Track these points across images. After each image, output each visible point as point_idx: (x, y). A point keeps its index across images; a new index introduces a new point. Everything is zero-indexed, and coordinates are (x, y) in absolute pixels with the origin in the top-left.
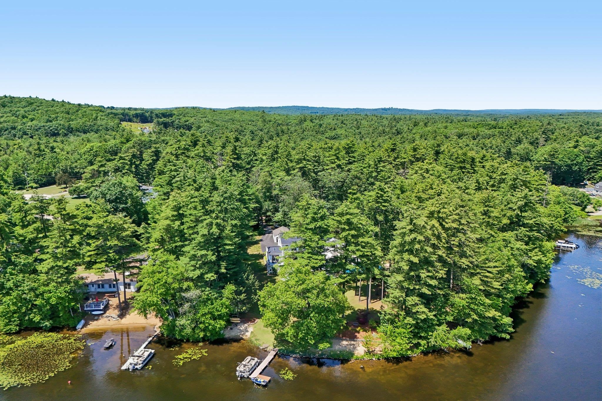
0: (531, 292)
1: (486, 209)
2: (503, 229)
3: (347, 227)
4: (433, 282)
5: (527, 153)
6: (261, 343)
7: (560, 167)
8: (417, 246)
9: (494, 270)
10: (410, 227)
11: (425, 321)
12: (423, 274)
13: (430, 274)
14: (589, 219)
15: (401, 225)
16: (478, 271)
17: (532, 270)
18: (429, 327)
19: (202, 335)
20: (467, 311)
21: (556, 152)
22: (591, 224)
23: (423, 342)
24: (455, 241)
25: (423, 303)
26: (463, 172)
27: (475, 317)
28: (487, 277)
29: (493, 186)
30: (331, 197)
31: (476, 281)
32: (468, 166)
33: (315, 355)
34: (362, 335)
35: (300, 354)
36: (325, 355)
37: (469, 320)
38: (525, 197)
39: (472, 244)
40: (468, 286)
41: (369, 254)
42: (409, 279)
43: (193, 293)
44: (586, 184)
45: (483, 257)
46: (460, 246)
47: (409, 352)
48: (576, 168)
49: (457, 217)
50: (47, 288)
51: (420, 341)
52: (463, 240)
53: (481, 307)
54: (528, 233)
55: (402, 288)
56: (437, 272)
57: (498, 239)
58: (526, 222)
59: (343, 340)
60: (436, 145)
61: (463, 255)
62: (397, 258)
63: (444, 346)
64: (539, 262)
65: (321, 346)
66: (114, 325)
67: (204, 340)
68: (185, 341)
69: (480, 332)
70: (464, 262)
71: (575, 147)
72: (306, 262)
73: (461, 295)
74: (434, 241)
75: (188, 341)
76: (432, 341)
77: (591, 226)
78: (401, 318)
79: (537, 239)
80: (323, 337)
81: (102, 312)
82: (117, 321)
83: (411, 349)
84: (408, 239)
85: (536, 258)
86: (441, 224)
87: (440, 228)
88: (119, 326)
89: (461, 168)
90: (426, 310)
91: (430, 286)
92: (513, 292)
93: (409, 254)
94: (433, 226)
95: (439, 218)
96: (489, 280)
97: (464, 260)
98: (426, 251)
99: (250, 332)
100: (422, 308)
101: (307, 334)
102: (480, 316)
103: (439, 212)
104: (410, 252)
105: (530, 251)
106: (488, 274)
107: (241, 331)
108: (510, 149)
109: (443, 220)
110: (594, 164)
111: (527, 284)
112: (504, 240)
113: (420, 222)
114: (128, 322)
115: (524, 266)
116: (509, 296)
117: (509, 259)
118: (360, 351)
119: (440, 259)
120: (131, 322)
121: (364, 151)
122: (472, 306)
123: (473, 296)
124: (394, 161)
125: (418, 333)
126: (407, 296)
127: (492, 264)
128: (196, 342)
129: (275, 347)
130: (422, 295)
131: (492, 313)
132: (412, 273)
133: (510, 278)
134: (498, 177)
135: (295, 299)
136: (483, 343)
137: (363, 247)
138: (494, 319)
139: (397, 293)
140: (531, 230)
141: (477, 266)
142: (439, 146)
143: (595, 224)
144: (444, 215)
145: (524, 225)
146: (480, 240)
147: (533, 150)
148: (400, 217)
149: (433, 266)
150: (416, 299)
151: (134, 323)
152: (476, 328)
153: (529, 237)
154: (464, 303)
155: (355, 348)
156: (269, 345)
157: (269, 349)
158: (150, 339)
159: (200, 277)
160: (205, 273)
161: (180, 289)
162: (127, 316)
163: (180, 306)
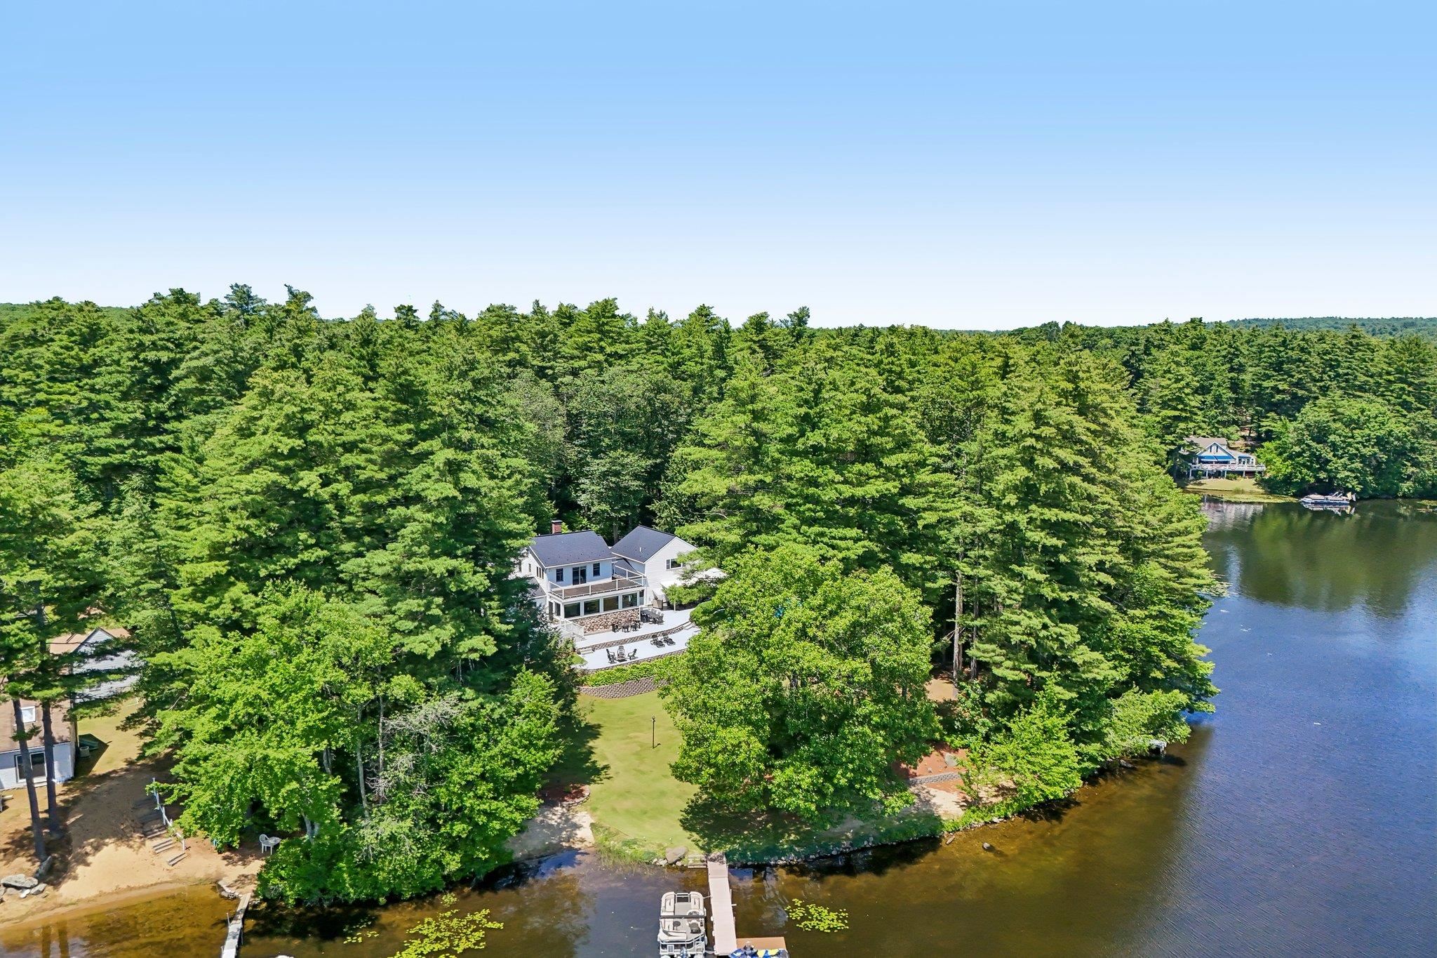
4: (1104, 578)
6: (652, 848)
18: (1094, 703)
19: (453, 863)
27: (1169, 663)
33: (839, 844)
35: (798, 854)
36: (866, 837)
37: (1159, 674)
43: (428, 714)
45: (1164, 511)
65: (894, 803)
66: (27, 915)
67: (451, 884)
68: (382, 900)
75: (394, 899)
82: (39, 898)
88: (50, 915)
90: (1100, 656)
99: (587, 825)
100: (1086, 653)
107: (557, 830)
114: (93, 893)
120: (107, 889)
122: (1163, 636)
127: (1179, 525)
128: (426, 896)
129: (713, 852)
149: (1093, 536)
151: (118, 891)
156: (688, 848)
157: (695, 856)
158: (235, 927)
159: (446, 652)
160: (459, 638)
161: (372, 711)
162: (80, 870)
163: (371, 772)
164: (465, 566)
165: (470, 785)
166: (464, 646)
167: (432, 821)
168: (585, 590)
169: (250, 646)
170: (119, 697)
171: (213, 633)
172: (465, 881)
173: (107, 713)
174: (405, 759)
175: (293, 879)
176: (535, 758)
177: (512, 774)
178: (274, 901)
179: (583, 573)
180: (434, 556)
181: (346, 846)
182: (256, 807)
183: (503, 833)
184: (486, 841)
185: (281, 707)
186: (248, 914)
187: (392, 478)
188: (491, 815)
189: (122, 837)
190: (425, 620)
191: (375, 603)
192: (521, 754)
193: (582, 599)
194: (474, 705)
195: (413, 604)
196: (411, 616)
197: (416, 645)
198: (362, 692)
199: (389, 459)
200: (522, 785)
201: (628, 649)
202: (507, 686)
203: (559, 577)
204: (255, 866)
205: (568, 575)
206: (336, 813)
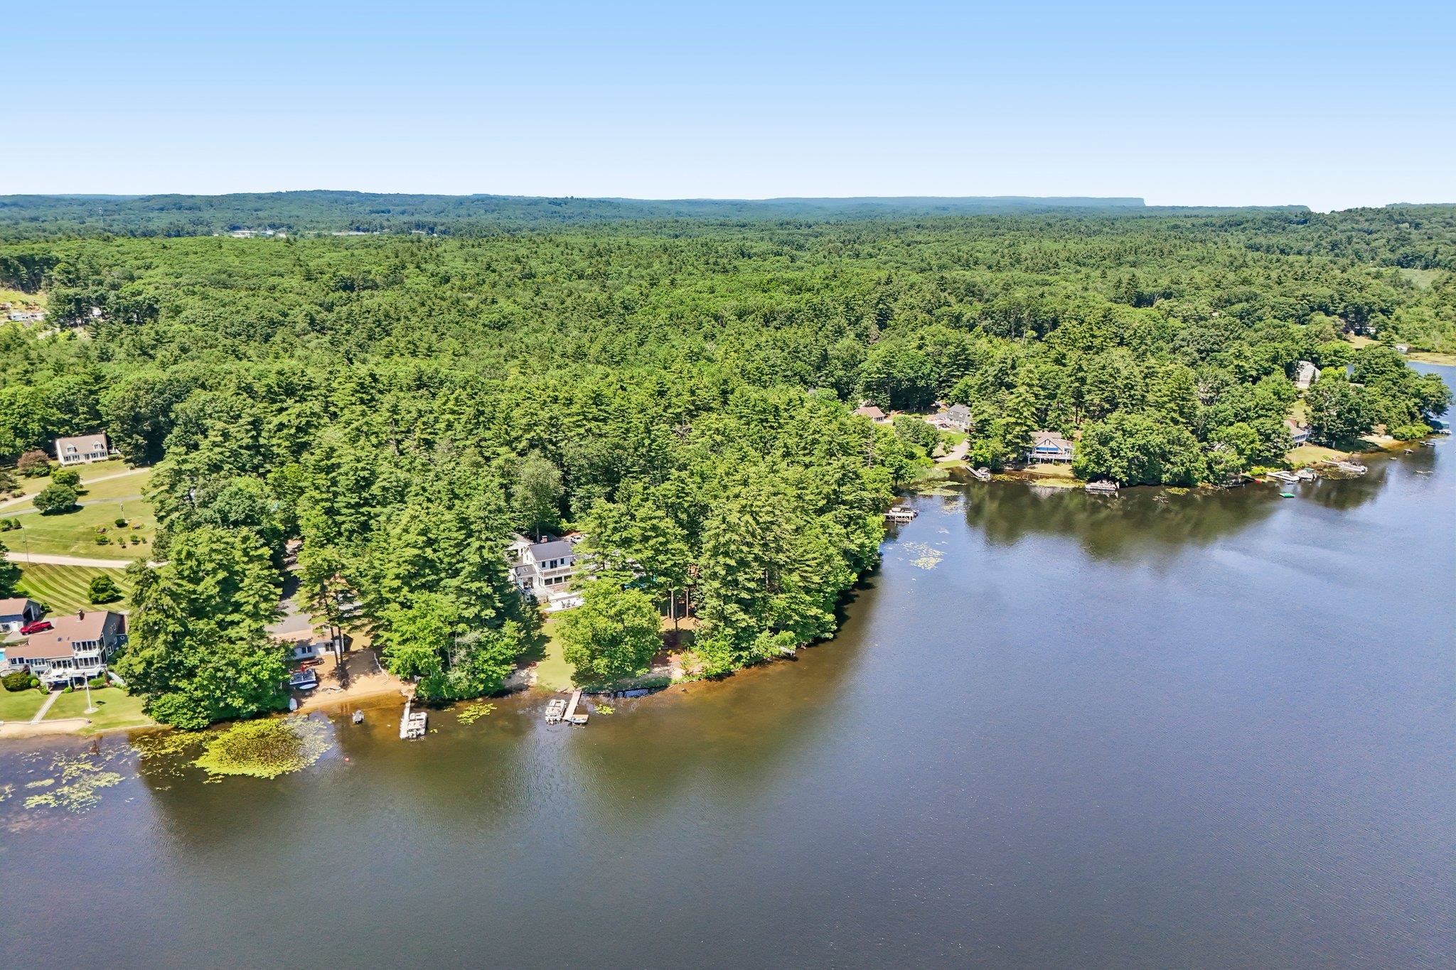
0: (855, 582)
1: (799, 492)
2: (820, 512)
3: (654, 534)
4: (752, 585)
5: (853, 355)
6: (556, 685)
7: (900, 381)
8: (733, 547)
9: (813, 563)
10: (724, 526)
11: (744, 629)
12: (741, 577)
13: (748, 576)
14: (937, 468)
15: (711, 524)
16: (797, 566)
17: (855, 555)
18: (750, 636)
19: (481, 687)
20: (788, 612)
21: (893, 357)
22: (938, 476)
23: (744, 654)
24: (770, 536)
25: (742, 610)
26: (765, 428)
27: (797, 618)
28: (806, 571)
29: (805, 448)
30: (583, 480)
31: (795, 577)
32: (771, 418)
34: (675, 659)
37: (791, 622)
38: (843, 467)
39: (788, 536)
40: (787, 585)
41: (681, 562)
42: (725, 584)
43: (471, 637)
44: (938, 407)
45: (801, 550)
46: (776, 539)
47: (732, 666)
48: (921, 383)
49: (770, 509)
50: (251, 660)
51: (741, 653)
52: (778, 533)
53: (802, 606)
54: (848, 512)
55: (719, 596)
56: (755, 573)
57: (815, 526)
58: (845, 498)
59: (654, 667)
60: (721, 381)
61: (779, 550)
62: (712, 562)
63: (767, 656)
64: (862, 546)
65: (639, 673)
67: (481, 694)
68: (457, 698)
69: (802, 634)
70: (781, 558)
71: (920, 348)
72: (613, 581)
73: (780, 595)
74: (749, 539)
75: (461, 699)
76: (755, 650)
77: (937, 480)
78: (721, 629)
79: (860, 517)
80: (640, 663)
81: (315, 685)
83: (733, 662)
84: (722, 540)
85: (858, 541)
86: (755, 519)
87: (753, 523)
89: (762, 421)
90: (746, 617)
91: (748, 590)
92: (834, 585)
93: (725, 557)
94: (747, 522)
95: (752, 512)
96: (808, 575)
97: (781, 555)
98: (742, 551)
99: (536, 677)
100: (741, 615)
101: (624, 661)
102: (802, 616)
103: (752, 505)
104: (726, 554)
105: (852, 533)
106: (807, 568)
107: (523, 678)
108: (825, 350)
109: (757, 514)
110: (948, 374)
111: (851, 573)
112: (822, 526)
113: (733, 518)
114: (359, 693)
115: (846, 553)
116: (829, 590)
117: (827, 548)
118: (677, 674)
119: (757, 558)
121: (623, 403)
122: (793, 606)
123: (793, 594)
124: (665, 411)
125: (739, 644)
126: (725, 604)
127: (810, 556)
128: (472, 698)
129: (576, 687)
130: (740, 601)
131: (814, 611)
132: (729, 578)
133: (830, 569)
134: (810, 437)
135: (610, 623)
136: (807, 646)
137: (674, 555)
138: (816, 618)
139: (714, 602)
140: (852, 508)
141: (795, 560)
142: (725, 382)
143: (943, 476)
144: (758, 509)
145: (844, 503)
146: (798, 530)
147: (862, 350)
148: (709, 514)
149: (749, 567)
150: (735, 606)
152: (799, 630)
153: (850, 518)
154: (784, 604)
155: (670, 673)
156: (569, 685)
157: (571, 689)
158: (408, 705)
159: (477, 616)
160: (482, 610)
161: (453, 634)
162: (353, 685)
163: (453, 655)
164: (483, 584)
165: (486, 661)
166: (483, 614)
167: (473, 673)
168: (555, 572)
169: (411, 613)
170: (364, 625)
171: (397, 606)
172: (486, 695)
173: (362, 631)
174: (463, 652)
175: (426, 690)
176: (510, 653)
177: (501, 658)
178: (421, 697)
179: (556, 562)
180: (472, 581)
181: (445, 680)
182: (414, 667)
183: (498, 678)
184: (492, 680)
185: (421, 634)
186: (412, 701)
187: (458, 553)
188: (493, 672)
189: (366, 674)
190: (469, 604)
191: (452, 597)
192: (505, 651)
193: (553, 577)
194: (487, 634)
195: (465, 599)
196: (464, 603)
197: (466, 614)
198: (447, 630)
199: (457, 545)
200: (506, 662)
201: (572, 601)
202: (501, 626)
203: (544, 565)
204: (414, 686)
205: (548, 564)
206: (440, 669)
